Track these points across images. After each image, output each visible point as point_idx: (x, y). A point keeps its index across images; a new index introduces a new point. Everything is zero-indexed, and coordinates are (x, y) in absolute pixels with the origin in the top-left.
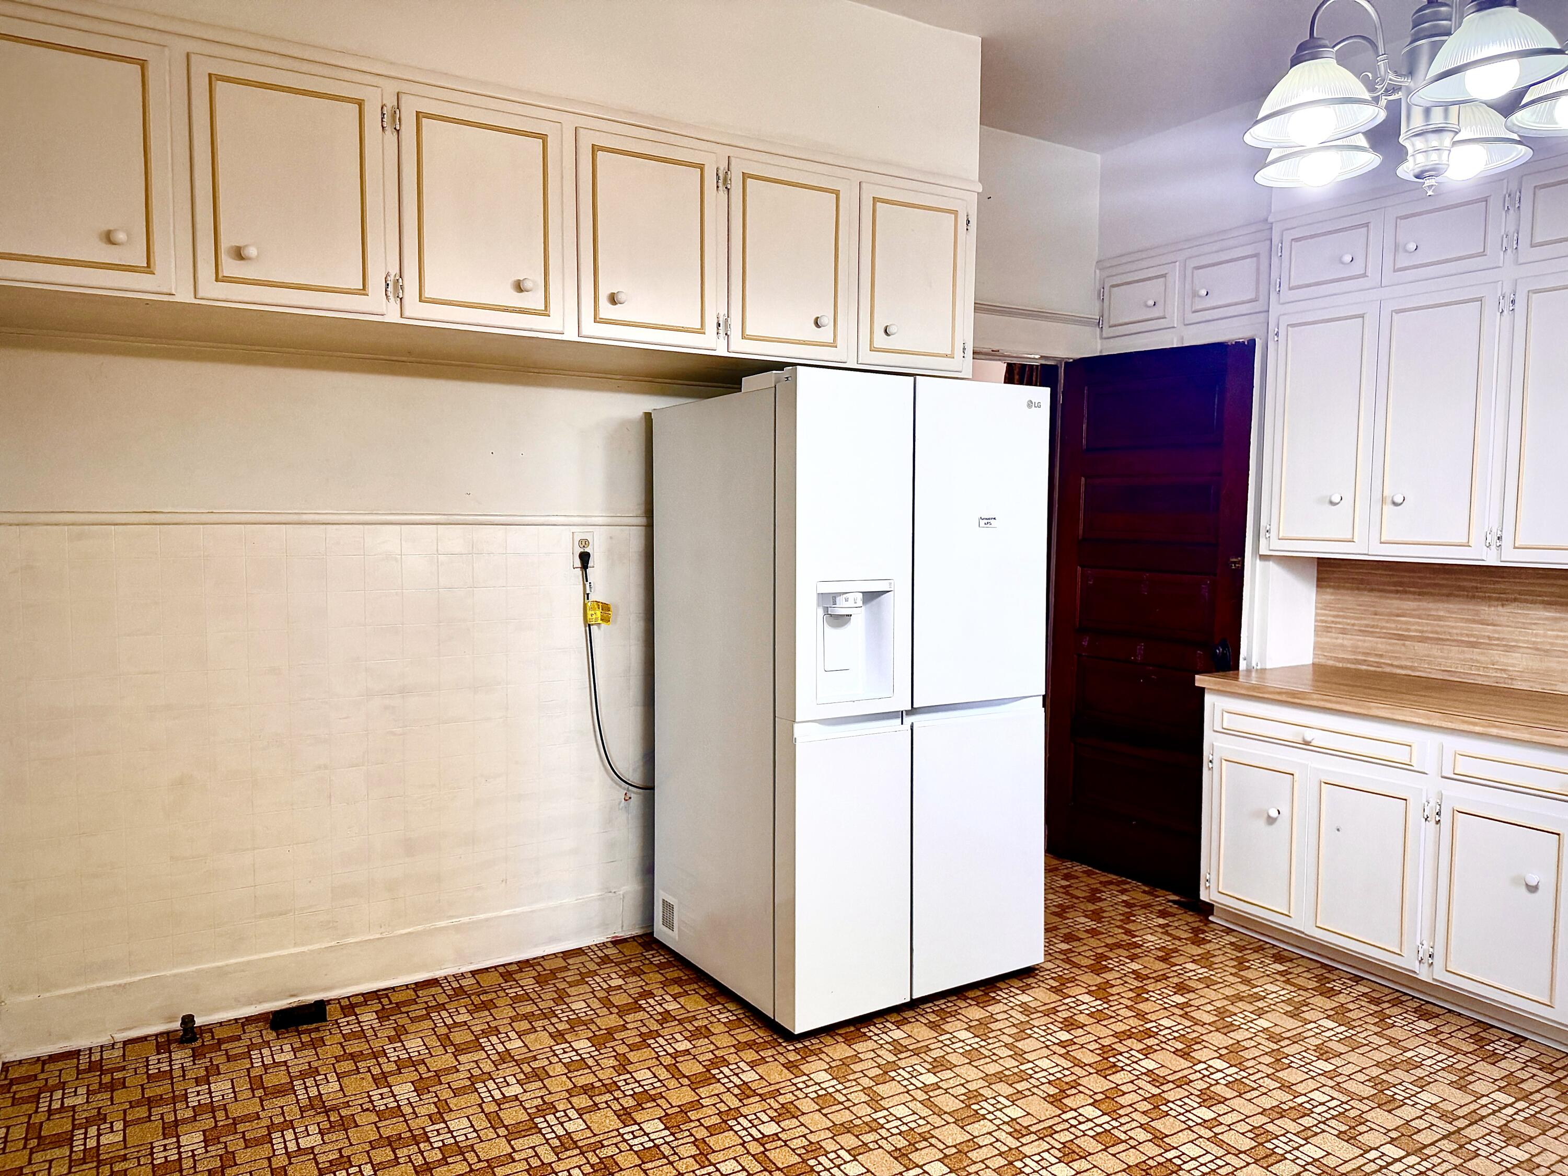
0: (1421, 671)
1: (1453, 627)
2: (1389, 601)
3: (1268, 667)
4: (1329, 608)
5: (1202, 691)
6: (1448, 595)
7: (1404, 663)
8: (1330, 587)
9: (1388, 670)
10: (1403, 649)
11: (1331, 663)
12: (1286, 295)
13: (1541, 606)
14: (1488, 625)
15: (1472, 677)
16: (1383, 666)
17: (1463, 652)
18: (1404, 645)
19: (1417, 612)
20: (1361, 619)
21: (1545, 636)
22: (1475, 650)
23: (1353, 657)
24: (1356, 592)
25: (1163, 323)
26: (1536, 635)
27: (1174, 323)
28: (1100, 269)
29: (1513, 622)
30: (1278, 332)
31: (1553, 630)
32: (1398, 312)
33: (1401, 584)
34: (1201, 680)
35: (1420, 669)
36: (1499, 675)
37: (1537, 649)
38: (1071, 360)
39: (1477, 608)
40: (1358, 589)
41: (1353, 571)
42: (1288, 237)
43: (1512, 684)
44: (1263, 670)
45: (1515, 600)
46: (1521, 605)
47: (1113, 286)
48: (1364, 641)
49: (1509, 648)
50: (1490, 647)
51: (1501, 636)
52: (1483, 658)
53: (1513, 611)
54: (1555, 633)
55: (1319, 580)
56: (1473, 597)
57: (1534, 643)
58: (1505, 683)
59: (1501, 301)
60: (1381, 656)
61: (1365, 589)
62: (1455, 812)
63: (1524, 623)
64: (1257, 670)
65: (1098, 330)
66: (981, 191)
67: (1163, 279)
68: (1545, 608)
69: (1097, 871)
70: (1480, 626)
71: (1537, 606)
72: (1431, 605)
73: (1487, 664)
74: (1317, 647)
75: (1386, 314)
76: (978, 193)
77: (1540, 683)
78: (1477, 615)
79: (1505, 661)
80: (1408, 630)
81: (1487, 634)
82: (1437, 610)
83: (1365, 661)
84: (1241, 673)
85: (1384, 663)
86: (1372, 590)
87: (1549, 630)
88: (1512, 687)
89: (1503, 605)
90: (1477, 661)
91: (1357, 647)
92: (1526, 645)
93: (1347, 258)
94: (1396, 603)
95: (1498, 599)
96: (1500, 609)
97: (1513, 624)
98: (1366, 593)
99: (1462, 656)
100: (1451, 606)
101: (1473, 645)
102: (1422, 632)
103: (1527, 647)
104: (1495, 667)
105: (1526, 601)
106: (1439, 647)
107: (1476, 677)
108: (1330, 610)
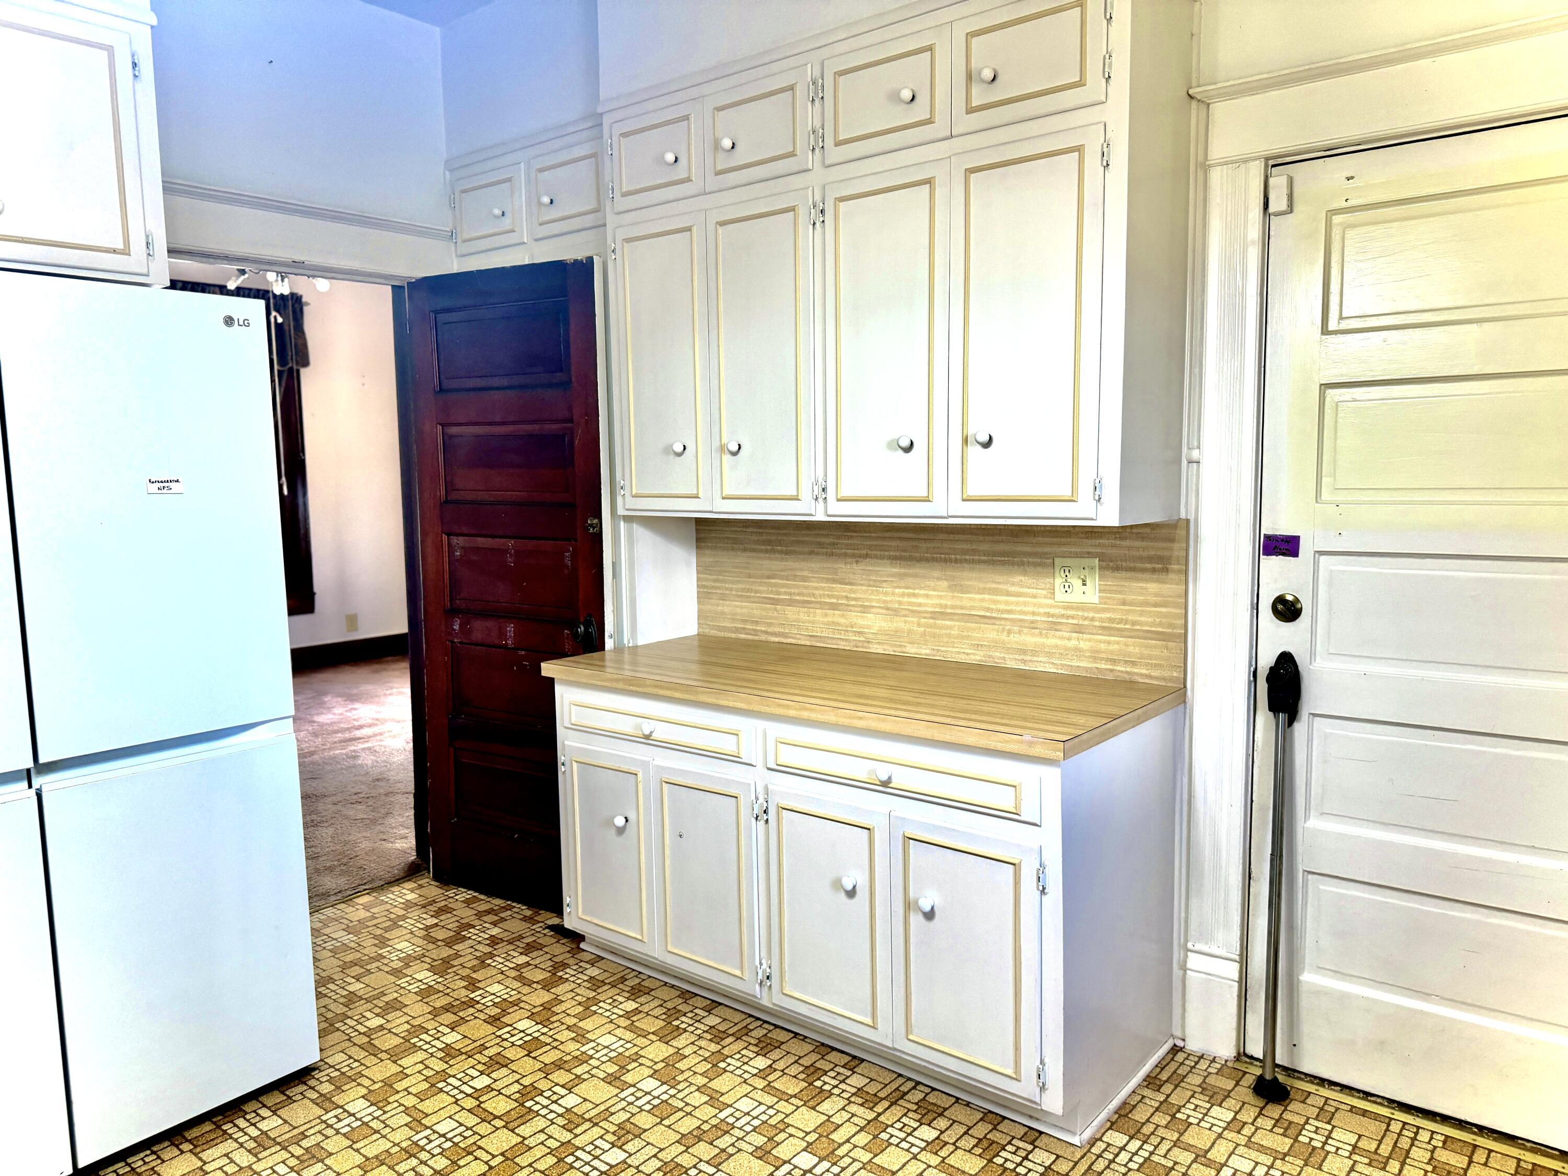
0: (792, 638)
1: (816, 588)
2: (760, 562)
3: (640, 643)
4: (708, 572)
5: (551, 681)
6: (811, 553)
7: (777, 630)
8: (708, 548)
9: (763, 637)
10: (776, 614)
11: (714, 633)
12: (622, 203)
13: (889, 562)
14: (845, 584)
15: (835, 642)
16: (759, 633)
17: (826, 615)
18: (776, 610)
19: (785, 574)
20: (737, 582)
21: (893, 594)
22: (837, 612)
23: (733, 625)
24: (731, 553)
25: (512, 238)
26: (886, 594)
27: (523, 238)
28: (450, 171)
29: (865, 580)
30: (615, 249)
31: (900, 588)
32: (722, 224)
33: (769, 542)
34: (548, 669)
35: (791, 635)
36: (857, 638)
37: (888, 609)
38: (413, 280)
39: (836, 566)
40: (733, 549)
41: (727, 529)
42: (616, 133)
43: (869, 648)
44: (636, 647)
45: (866, 556)
46: (872, 561)
47: (464, 191)
48: (742, 607)
49: (865, 609)
50: (849, 608)
51: (858, 595)
52: (842, 621)
53: (865, 568)
54: (902, 590)
55: (698, 540)
56: (832, 554)
57: (885, 602)
58: (863, 647)
59: (812, 210)
60: (757, 623)
61: (739, 549)
62: (780, 809)
63: (875, 581)
64: (629, 647)
65: (453, 245)
66: (154, 22)
67: (508, 184)
68: (891, 564)
69: (482, 897)
70: (839, 586)
71: (886, 561)
72: (796, 565)
73: (847, 627)
74: (701, 615)
75: (711, 227)
76: (152, 27)
77: (892, 645)
78: (836, 573)
79: (862, 623)
80: (778, 593)
81: (844, 594)
82: (802, 570)
83: (744, 629)
84: (607, 653)
85: (761, 631)
86: (745, 550)
87: (896, 587)
88: (869, 651)
89: (857, 562)
90: (838, 624)
91: (735, 614)
92: (878, 605)
93: (670, 157)
94: (766, 563)
95: (853, 556)
96: (854, 566)
97: (866, 582)
98: (739, 553)
99: (825, 620)
100: (813, 565)
101: (834, 607)
102: (790, 594)
103: (879, 607)
104: (854, 629)
105: (876, 557)
106: (806, 610)
107: (839, 642)
108: (710, 574)
